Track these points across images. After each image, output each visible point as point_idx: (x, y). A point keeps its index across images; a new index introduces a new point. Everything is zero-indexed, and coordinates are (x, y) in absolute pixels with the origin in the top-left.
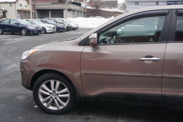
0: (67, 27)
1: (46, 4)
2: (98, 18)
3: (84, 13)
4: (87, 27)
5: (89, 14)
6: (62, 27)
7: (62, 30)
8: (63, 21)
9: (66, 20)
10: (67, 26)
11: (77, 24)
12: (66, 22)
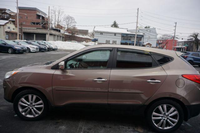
0: (48, 48)
1: (32, 29)
2: (73, 42)
3: (63, 37)
4: (64, 49)
5: (66, 39)
6: (43, 48)
7: (44, 50)
8: (45, 43)
9: (48, 42)
10: (48, 47)
11: (56, 46)
12: (47, 44)
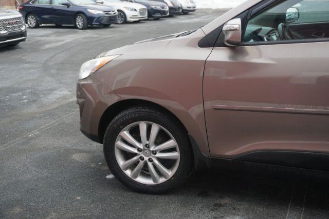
0: (170, 8)
4: (214, 7)
6: (159, 8)
7: (160, 15)
10: (171, 5)
11: (192, 2)
